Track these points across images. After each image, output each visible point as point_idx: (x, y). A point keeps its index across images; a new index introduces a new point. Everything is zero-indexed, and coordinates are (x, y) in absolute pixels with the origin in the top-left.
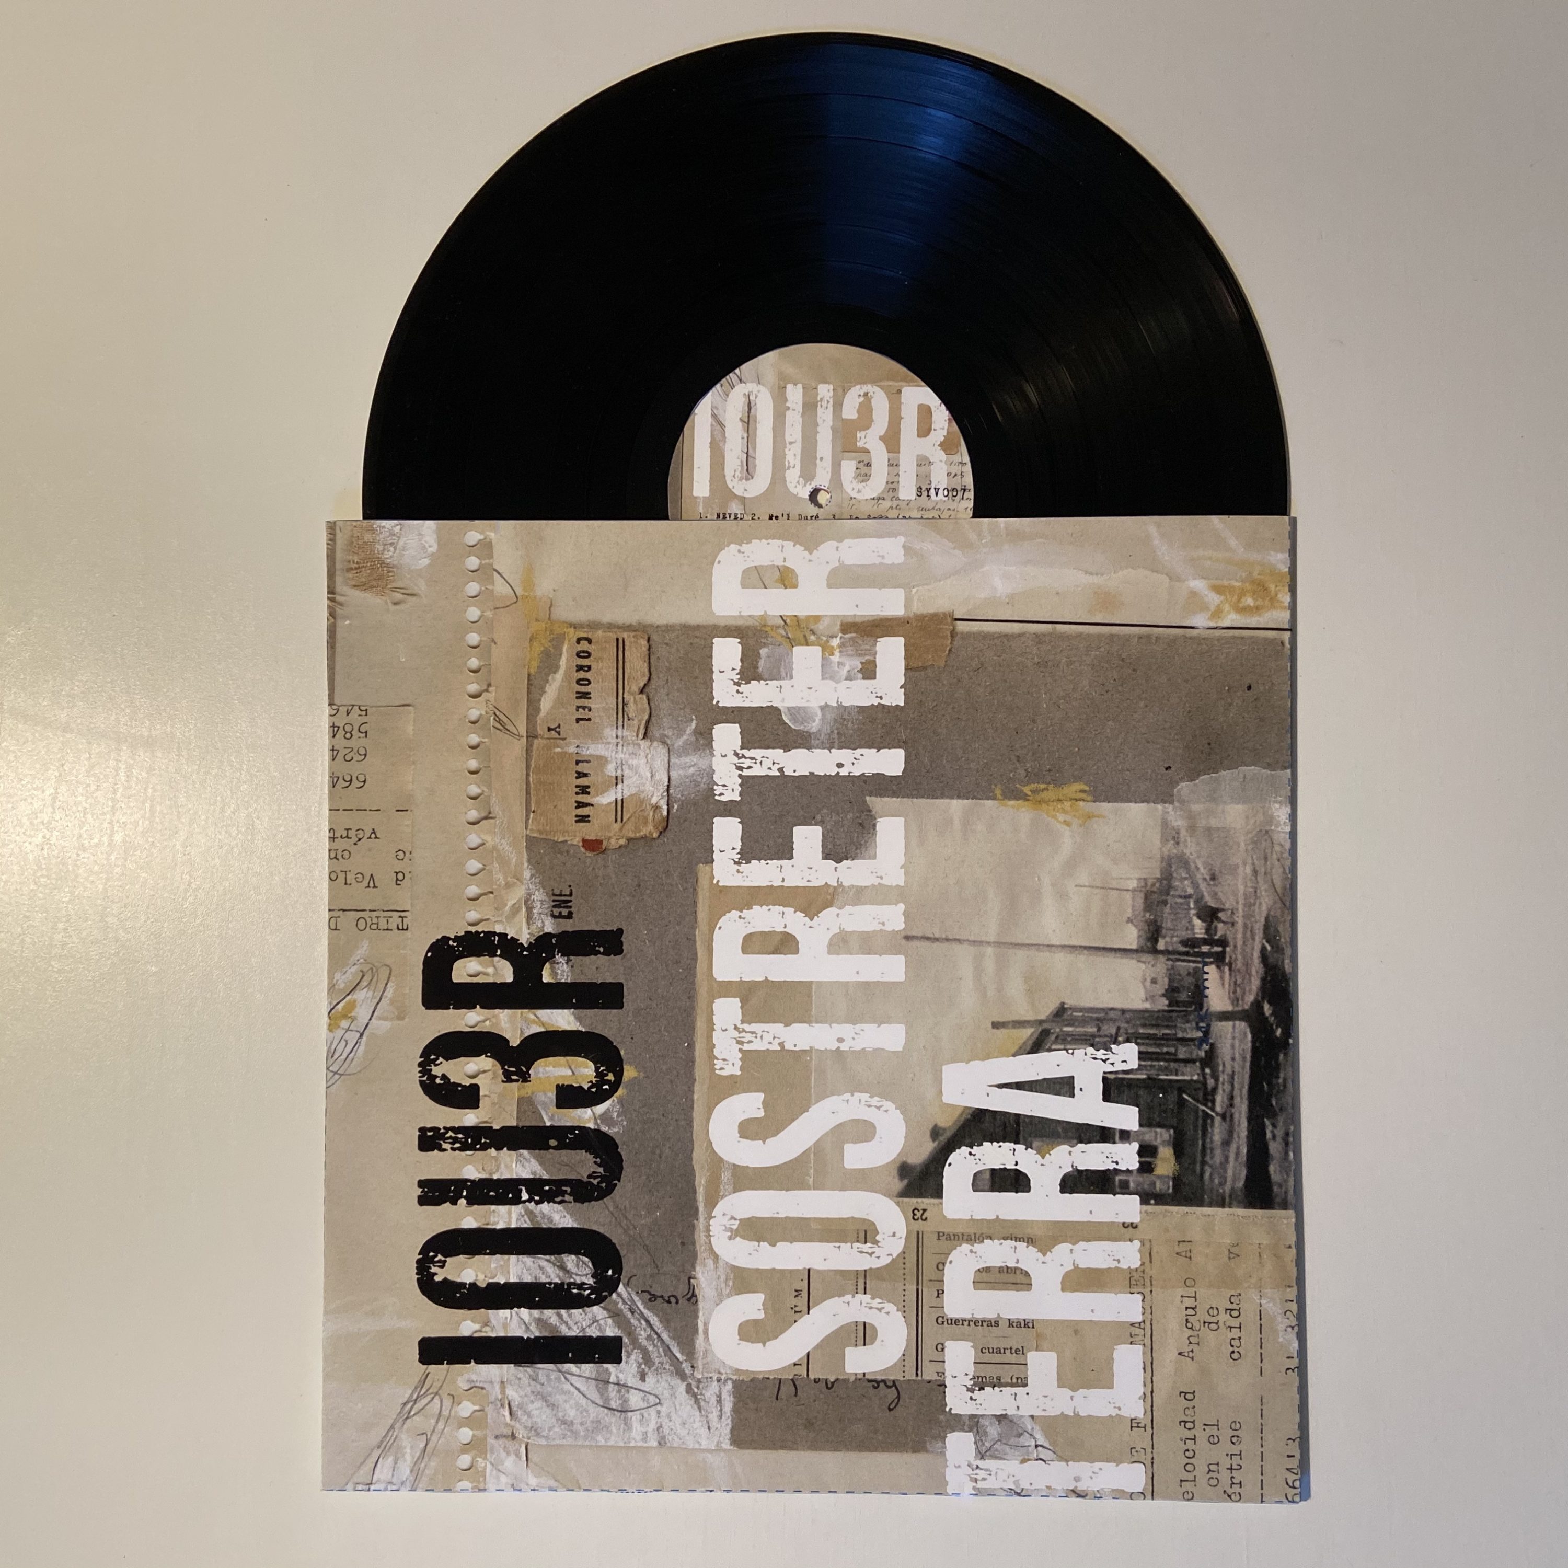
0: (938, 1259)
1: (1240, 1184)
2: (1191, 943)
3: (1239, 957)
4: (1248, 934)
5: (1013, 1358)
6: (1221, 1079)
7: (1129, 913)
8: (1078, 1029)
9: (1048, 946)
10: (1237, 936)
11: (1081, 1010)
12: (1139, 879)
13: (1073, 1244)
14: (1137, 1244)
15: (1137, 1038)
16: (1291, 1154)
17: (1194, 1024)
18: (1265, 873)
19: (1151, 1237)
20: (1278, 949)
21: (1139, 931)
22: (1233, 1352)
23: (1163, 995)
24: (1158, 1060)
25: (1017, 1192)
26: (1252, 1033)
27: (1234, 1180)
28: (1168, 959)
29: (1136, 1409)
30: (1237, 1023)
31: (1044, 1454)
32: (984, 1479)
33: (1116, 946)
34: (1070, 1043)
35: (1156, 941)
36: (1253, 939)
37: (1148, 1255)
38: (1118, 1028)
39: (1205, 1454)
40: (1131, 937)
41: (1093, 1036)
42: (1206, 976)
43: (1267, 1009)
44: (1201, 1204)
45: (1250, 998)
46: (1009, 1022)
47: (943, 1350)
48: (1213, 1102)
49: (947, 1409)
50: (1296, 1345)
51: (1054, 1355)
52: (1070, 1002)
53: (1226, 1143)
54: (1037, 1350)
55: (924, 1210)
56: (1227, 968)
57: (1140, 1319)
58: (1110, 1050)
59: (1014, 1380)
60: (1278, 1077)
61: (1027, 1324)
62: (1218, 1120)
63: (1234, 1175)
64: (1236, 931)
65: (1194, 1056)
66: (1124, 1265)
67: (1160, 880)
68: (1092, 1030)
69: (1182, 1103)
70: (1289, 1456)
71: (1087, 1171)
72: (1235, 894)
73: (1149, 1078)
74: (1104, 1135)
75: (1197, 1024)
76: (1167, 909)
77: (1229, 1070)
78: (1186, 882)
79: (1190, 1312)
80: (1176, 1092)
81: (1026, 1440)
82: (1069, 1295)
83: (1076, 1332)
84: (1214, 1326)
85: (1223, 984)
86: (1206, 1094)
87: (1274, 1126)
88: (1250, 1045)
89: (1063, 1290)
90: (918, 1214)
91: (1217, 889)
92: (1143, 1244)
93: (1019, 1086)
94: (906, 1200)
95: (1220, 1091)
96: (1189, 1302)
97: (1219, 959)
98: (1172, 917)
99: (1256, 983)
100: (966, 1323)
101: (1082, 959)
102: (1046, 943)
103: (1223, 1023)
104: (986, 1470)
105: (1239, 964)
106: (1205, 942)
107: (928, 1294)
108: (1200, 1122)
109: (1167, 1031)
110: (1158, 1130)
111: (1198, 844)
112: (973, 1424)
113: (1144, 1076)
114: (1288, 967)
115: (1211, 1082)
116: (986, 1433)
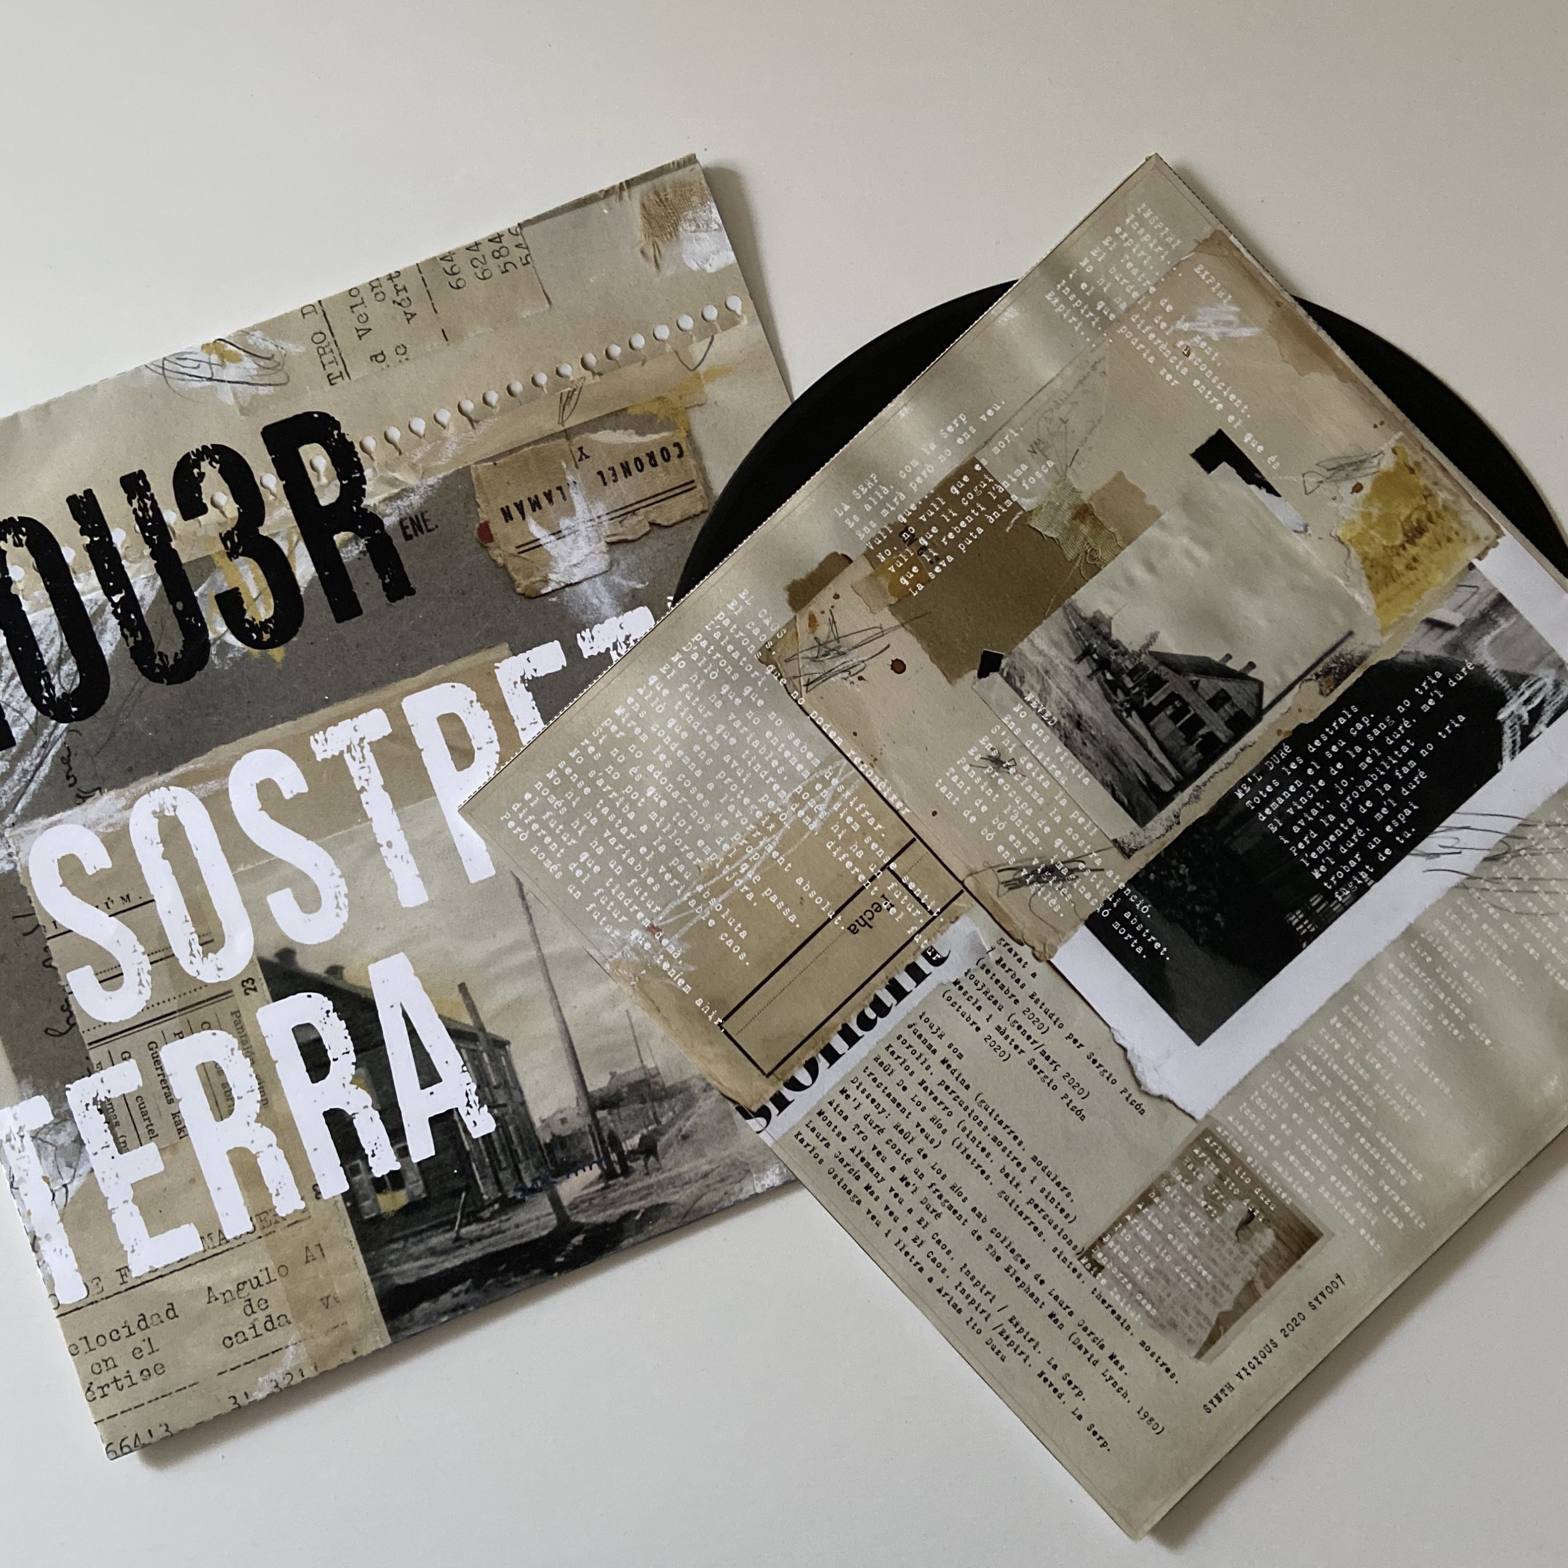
0: (211, 1019)
1: (399, 1281)
2: (614, 1142)
3: (618, 1193)
4: (645, 1192)
5: (143, 1131)
6: (493, 1222)
7: (620, 1071)
8: (489, 1068)
9: (559, 1008)
10: (638, 1183)
11: (509, 1063)
12: (657, 1068)
13: (278, 1145)
14: (302, 1205)
15: (502, 1126)
16: (445, 1319)
17: (536, 1175)
18: (708, 1186)
19: (313, 1216)
20: (641, 1226)
21: (607, 1088)
22: (230, 1338)
23: (554, 1135)
24: (489, 1155)
25: (308, 1071)
26: (549, 1234)
27: (400, 1274)
28: (590, 1126)
29: (138, 1268)
30: (554, 1216)
31: (61, 1194)
32: (13, 1148)
33: (583, 1071)
34: (473, 1065)
35: (603, 1108)
36: (640, 1199)
37: (295, 1220)
38: (505, 1105)
39: (120, 1352)
40: (598, 1082)
41: (488, 1084)
42: (587, 1168)
43: (578, 1240)
44: (363, 1251)
45: (582, 1219)
46: (470, 998)
47: (125, 1059)
48: (469, 1224)
49: (68, 1086)
50: (260, 1395)
51: (161, 1168)
52: (512, 1049)
53: (433, 1252)
54: (160, 1150)
55: (255, 989)
56: (602, 1185)
57: (228, 1237)
58: (481, 1106)
59: (121, 1140)
60: (516, 1276)
61: (181, 1130)
62: (452, 1235)
63: (404, 1272)
64: (641, 1180)
65: (506, 1188)
66: (275, 1201)
67: (663, 1088)
68: (494, 1081)
69: (456, 1194)
70: (150, 1431)
71: (355, 1130)
72: (677, 1164)
73: (468, 1153)
74: (396, 1133)
75: (538, 1178)
76: (638, 1106)
77: (505, 1226)
78: (671, 1114)
79: (255, 1282)
80: (464, 1184)
81: (67, 1173)
82: (227, 1158)
83: (193, 1181)
84: (249, 1311)
85: (586, 1187)
86: (473, 1213)
87: (467, 1291)
88: (537, 1236)
89: (229, 1152)
90: (249, 985)
91: (675, 1145)
92: (304, 1211)
93: (412, 1033)
94: (258, 966)
95: (481, 1226)
96: (263, 1278)
97: (608, 1175)
98: (633, 1113)
99: (599, 1218)
100: (159, 1072)
101: (558, 1044)
102: (561, 1004)
103: (548, 1203)
104: (23, 1146)
105: (612, 1195)
106: (620, 1154)
107: (174, 1024)
108: (445, 1219)
109: (520, 1152)
110: (421, 1183)
111: (711, 1110)
112: (63, 1116)
113: (468, 1148)
114: (625, 1243)
115: (486, 1214)
116: (59, 1132)
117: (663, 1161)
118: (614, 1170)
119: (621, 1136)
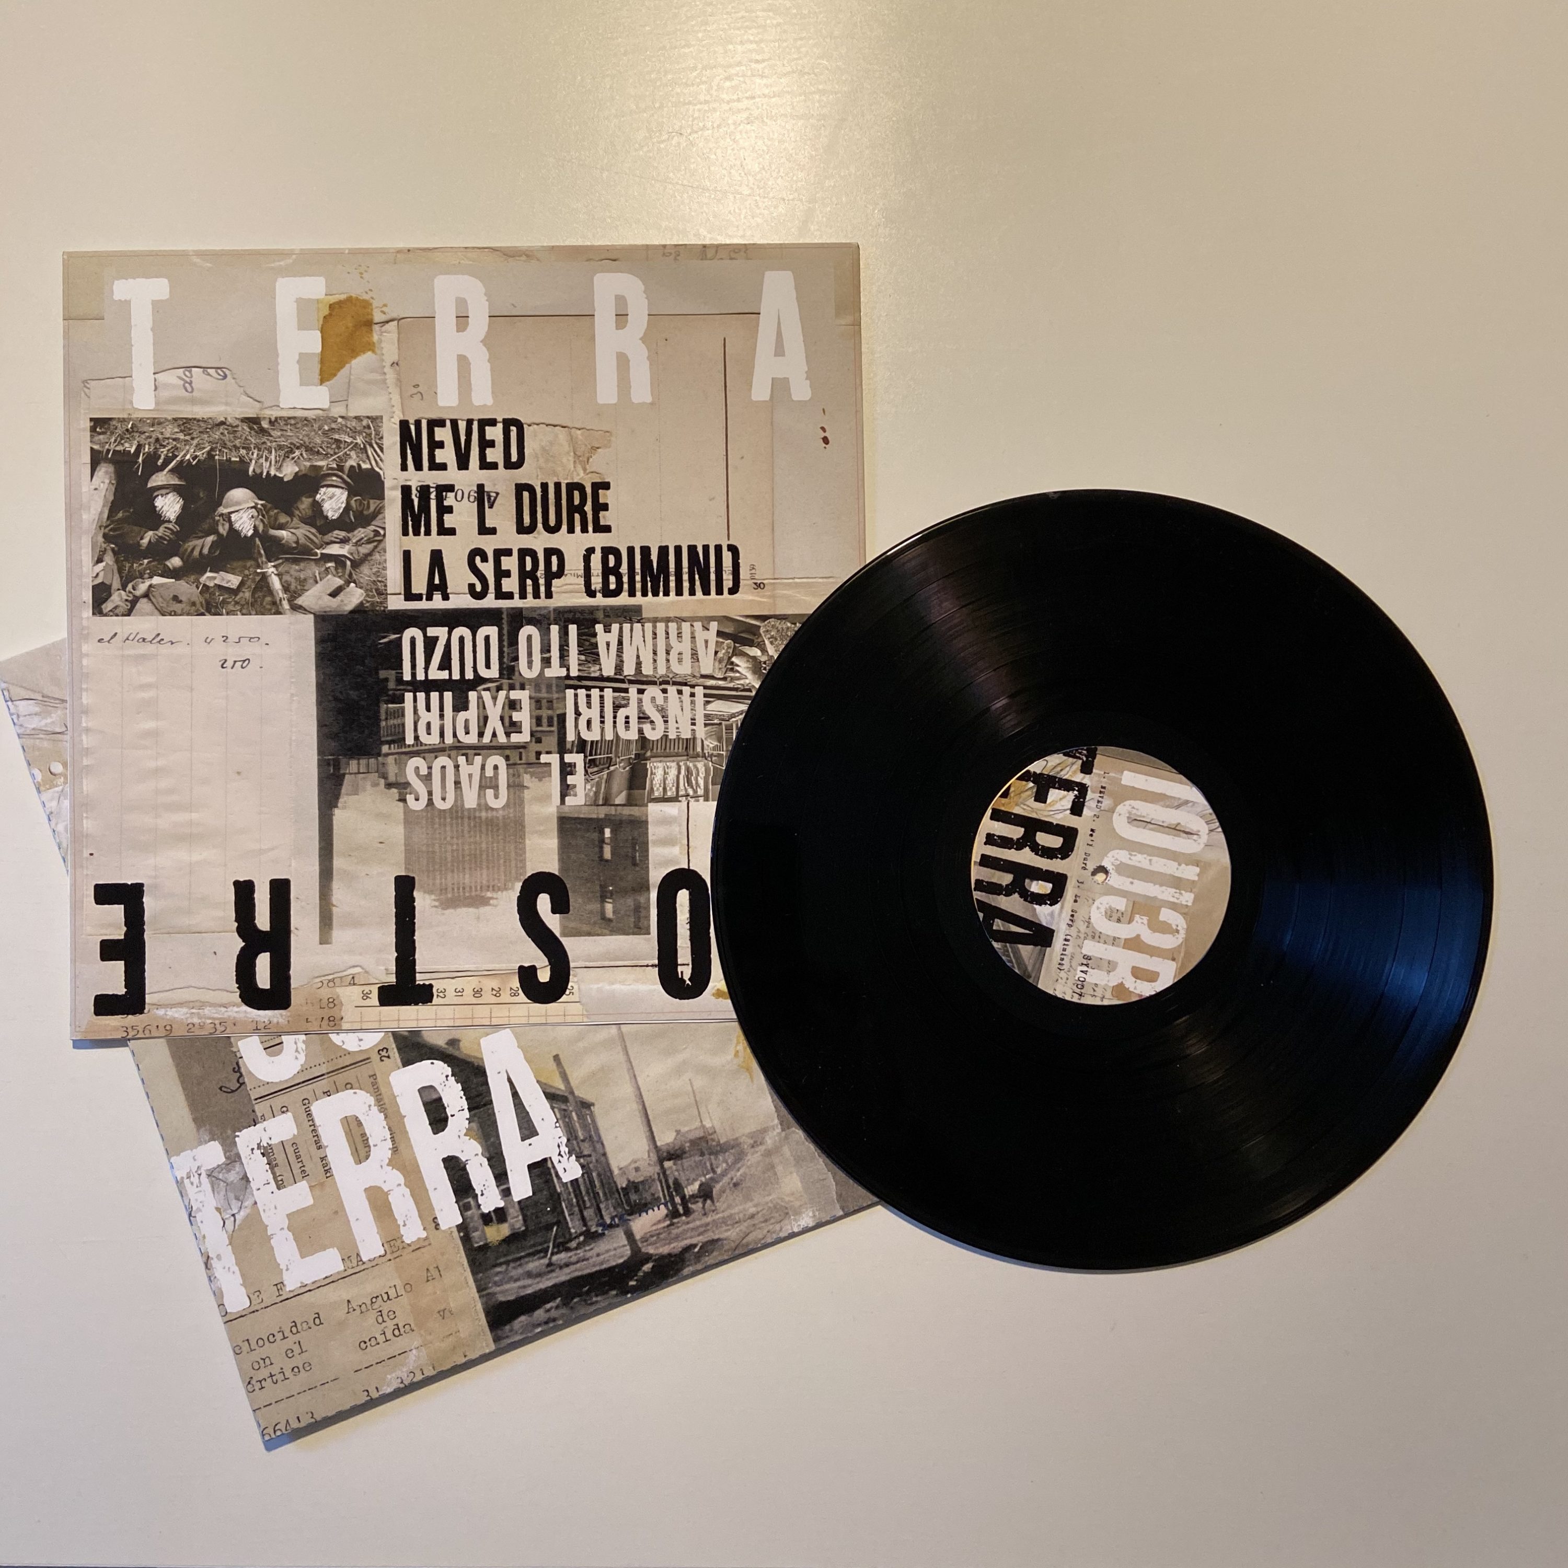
0: (353, 1081)
1: (502, 1298)
2: (678, 1187)
3: (681, 1229)
4: (702, 1229)
5: (297, 1171)
6: (579, 1252)
7: (684, 1129)
8: (577, 1125)
9: (635, 1076)
10: (697, 1221)
11: (594, 1121)
12: (713, 1127)
13: (405, 1185)
14: (424, 1234)
15: (587, 1173)
16: (539, 1330)
17: (614, 1214)
18: (754, 1225)
19: (432, 1242)
20: (698, 1257)
21: (673, 1143)
22: (365, 1343)
23: (629, 1181)
24: (576, 1196)
25: (430, 1124)
26: (625, 1262)
27: (502, 1292)
28: (658, 1174)
29: (291, 1284)
30: (628, 1247)
31: (230, 1223)
32: (192, 1184)
33: (654, 1129)
34: (564, 1122)
35: (669, 1160)
36: (699, 1235)
37: (418, 1247)
38: (590, 1156)
39: (275, 1351)
40: (666, 1138)
41: (576, 1138)
42: (656, 1209)
43: (647, 1267)
44: (474, 1273)
45: (651, 1250)
46: (563, 1067)
47: (283, 1112)
48: (559, 1252)
49: (237, 1134)
50: (389, 1390)
51: (310, 1201)
52: (595, 1109)
53: (529, 1275)
54: (310, 1187)
55: (388, 1057)
56: (668, 1222)
57: (364, 1259)
58: (570, 1155)
59: (279, 1178)
60: (597, 1296)
61: (328, 1171)
62: (546, 1261)
63: (507, 1290)
64: (700, 1219)
65: (589, 1224)
66: (403, 1231)
67: (719, 1144)
68: (581, 1135)
69: (549, 1227)
70: (298, 1418)
71: (467, 1174)
72: (729, 1207)
73: (559, 1195)
74: (501, 1177)
75: (616, 1216)
76: (698, 1158)
77: (589, 1254)
78: (724, 1165)
79: (385, 1297)
80: (555, 1220)
81: (235, 1205)
82: (364, 1195)
83: (336, 1212)
84: (380, 1320)
85: (654, 1224)
86: (563, 1244)
87: (557, 1307)
88: (614, 1264)
89: (366, 1190)
90: (384, 1053)
91: (728, 1191)
92: (426, 1239)
93: (515, 1094)
94: (392, 1039)
95: (570, 1254)
96: (392, 1293)
97: (674, 1214)
98: (693, 1164)
99: (665, 1250)
100: (311, 1123)
101: (635, 1106)
102: (636, 1073)
103: (624, 1237)
104: (200, 1182)
105: (675, 1231)
106: (683, 1198)
107: (323, 1084)
108: (540, 1248)
109: (601, 1195)
110: (520, 1217)
111: (758, 1162)
112: (233, 1158)
113: (559, 1190)
114: (686, 1271)
115: (573, 1244)
116: (229, 1171)
117: (717, 1204)
118: (677, 1211)
119: (684, 1183)
